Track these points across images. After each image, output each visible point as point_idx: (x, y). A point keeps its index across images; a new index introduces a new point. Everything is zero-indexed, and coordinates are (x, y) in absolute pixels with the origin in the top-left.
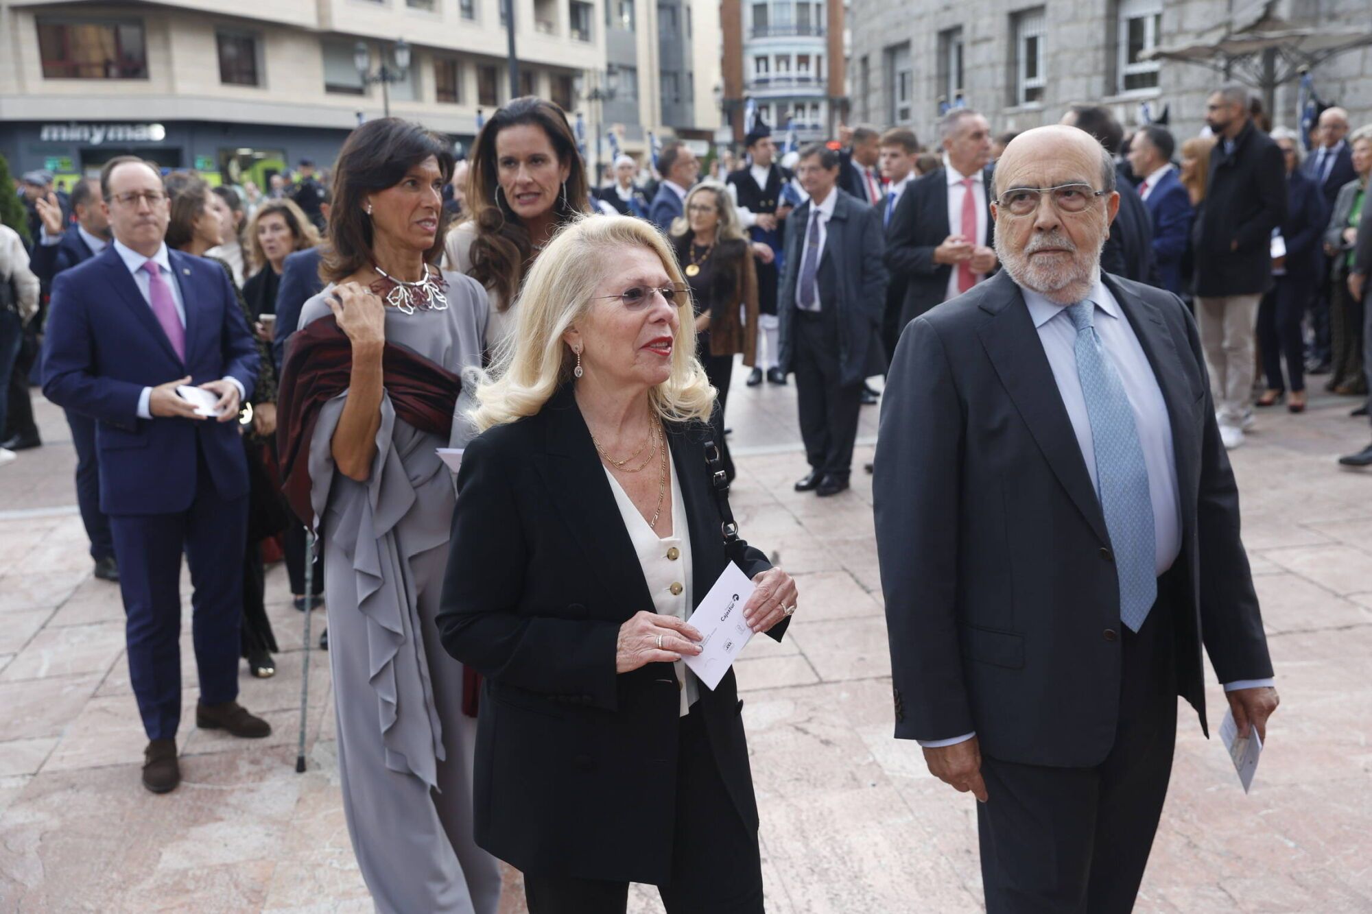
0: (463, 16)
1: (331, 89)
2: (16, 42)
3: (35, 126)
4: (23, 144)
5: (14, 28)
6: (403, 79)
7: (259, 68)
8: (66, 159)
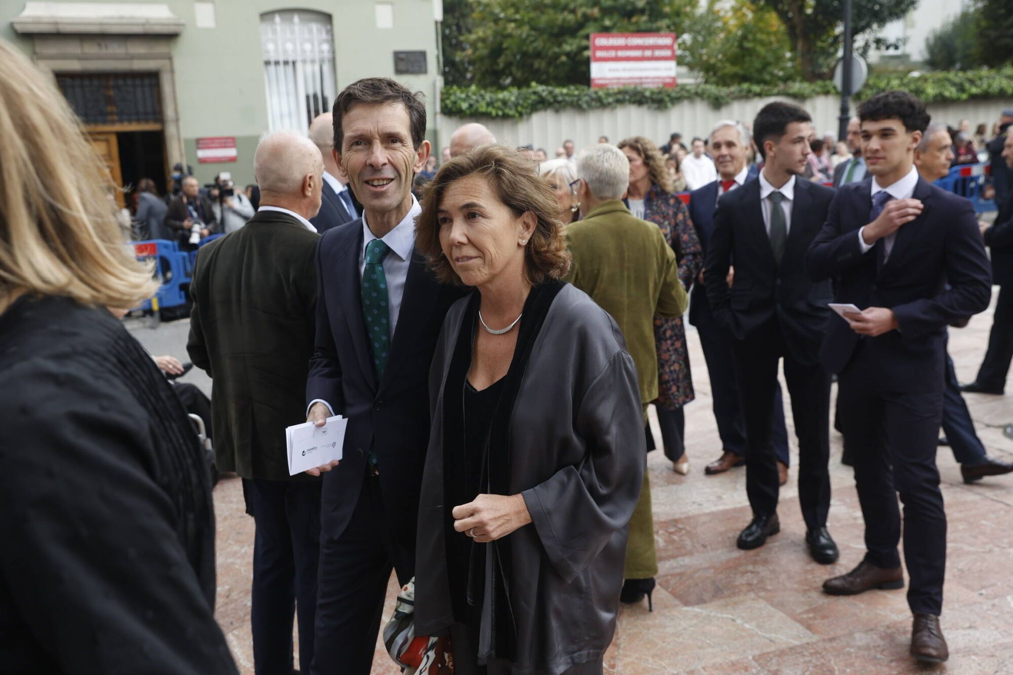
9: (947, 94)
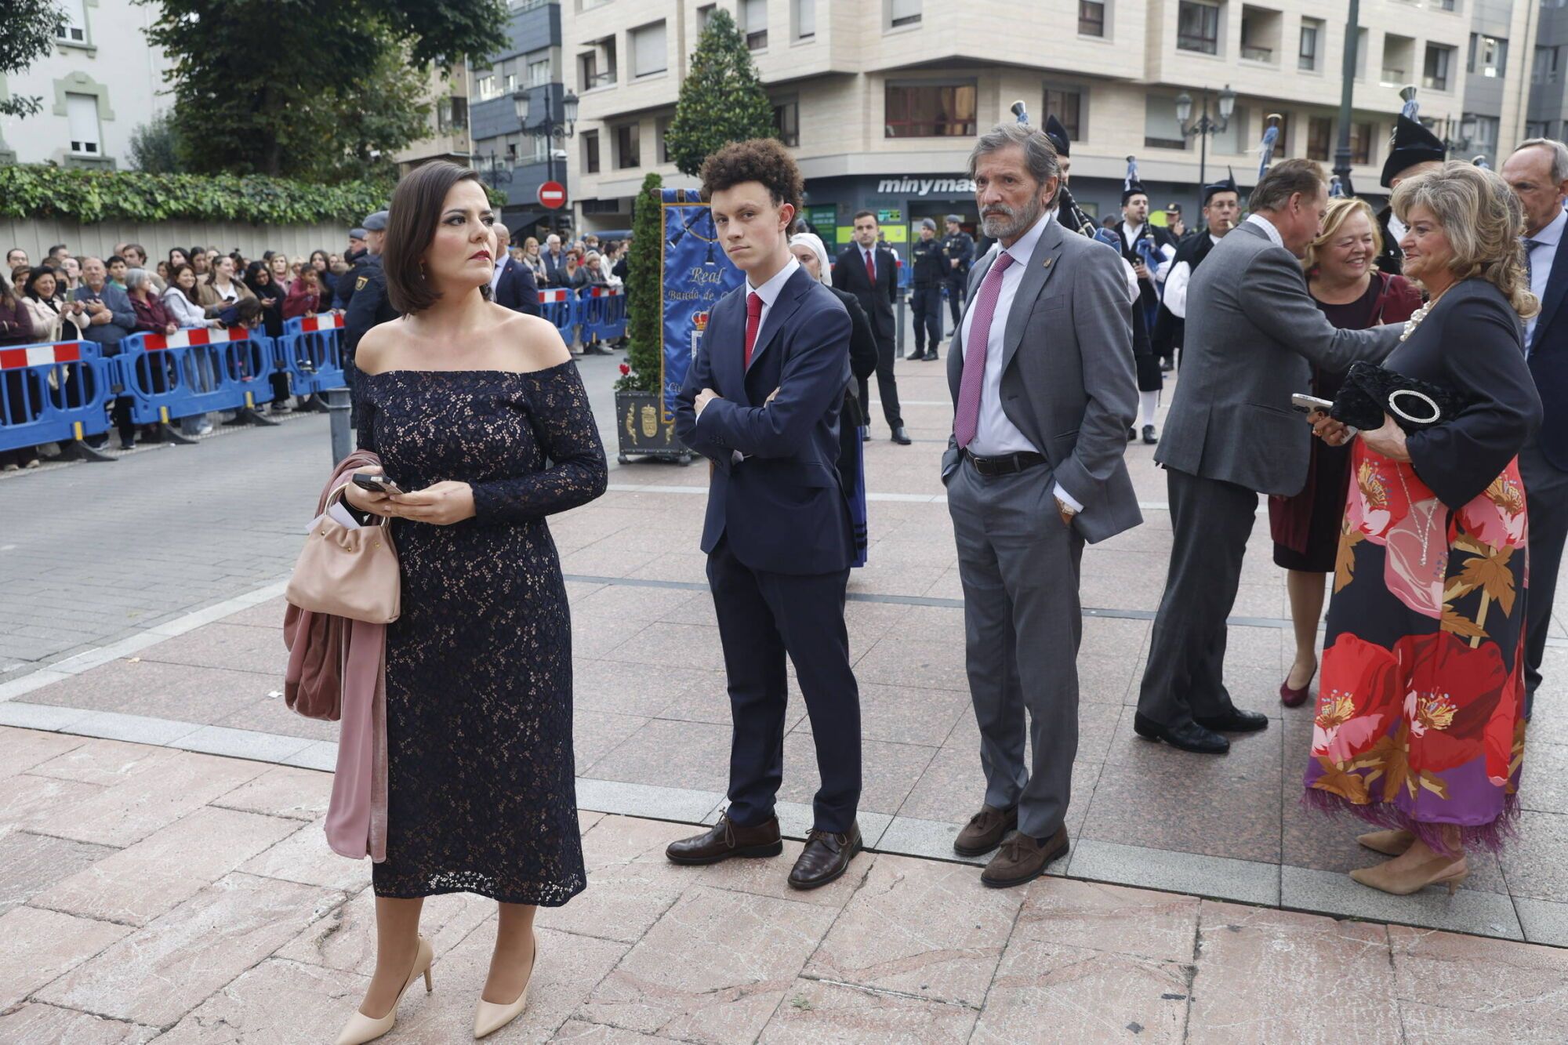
0: (1300, 67)
1: (1152, 142)
2: (867, 105)
3: (873, 180)
4: (862, 196)
5: (868, 92)
6: (1224, 129)
7: (1081, 124)
8: (895, 211)
9: (127, 206)
